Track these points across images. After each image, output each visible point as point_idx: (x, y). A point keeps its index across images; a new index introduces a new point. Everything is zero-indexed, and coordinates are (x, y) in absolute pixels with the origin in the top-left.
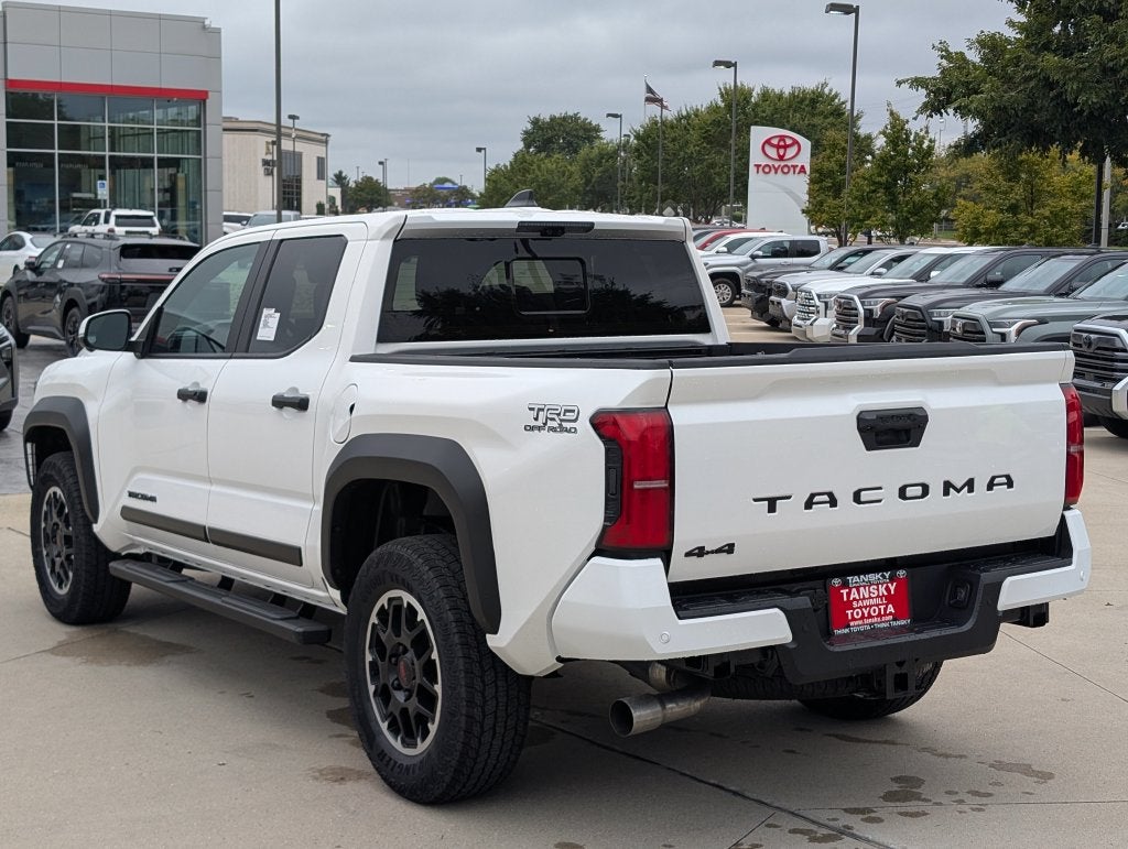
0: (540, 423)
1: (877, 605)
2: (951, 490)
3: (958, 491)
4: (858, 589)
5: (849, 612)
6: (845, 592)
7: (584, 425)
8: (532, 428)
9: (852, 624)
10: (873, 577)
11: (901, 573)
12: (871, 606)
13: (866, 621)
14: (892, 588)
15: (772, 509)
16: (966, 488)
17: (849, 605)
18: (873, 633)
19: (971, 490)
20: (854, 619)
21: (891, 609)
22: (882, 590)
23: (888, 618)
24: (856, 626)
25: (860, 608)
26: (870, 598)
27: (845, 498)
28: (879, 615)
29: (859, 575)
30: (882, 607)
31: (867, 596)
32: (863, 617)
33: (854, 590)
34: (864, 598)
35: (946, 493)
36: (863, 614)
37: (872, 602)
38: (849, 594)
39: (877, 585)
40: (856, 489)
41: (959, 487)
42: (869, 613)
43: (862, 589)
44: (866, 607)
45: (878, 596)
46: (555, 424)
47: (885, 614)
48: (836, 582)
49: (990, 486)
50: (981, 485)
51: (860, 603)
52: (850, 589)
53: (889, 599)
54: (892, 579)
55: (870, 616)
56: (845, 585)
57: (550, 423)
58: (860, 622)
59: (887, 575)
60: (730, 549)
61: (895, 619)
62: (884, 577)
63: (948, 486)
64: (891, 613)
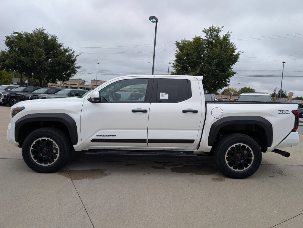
0: (281, 113)
7: (290, 112)
8: (280, 114)
46: (285, 113)
57: (283, 113)
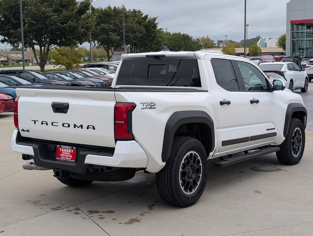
1: (68, 155)
2: (76, 127)
3: (78, 127)
4: (64, 149)
5: (61, 154)
6: (61, 149)
9: (61, 157)
10: (68, 147)
11: (74, 148)
12: (66, 154)
13: (65, 158)
14: (72, 151)
15: (35, 123)
16: (80, 127)
17: (61, 152)
18: (66, 161)
19: (82, 128)
20: (62, 156)
21: (71, 156)
22: (70, 151)
23: (69, 158)
24: (62, 158)
25: (64, 154)
26: (67, 152)
27: (50, 124)
28: (68, 157)
29: (64, 145)
30: (69, 155)
31: (66, 151)
32: (64, 157)
33: (63, 149)
34: (65, 152)
35: (75, 127)
36: (64, 156)
37: (67, 153)
38: (61, 150)
39: (69, 149)
40: (52, 122)
41: (78, 126)
42: (66, 156)
43: (65, 149)
44: (65, 154)
45: (68, 152)
47: (70, 158)
48: (58, 146)
49: (88, 128)
50: (85, 127)
51: (64, 153)
52: (62, 149)
53: (71, 154)
54: (72, 149)
55: (66, 157)
56: (61, 147)
58: (63, 158)
59: (71, 147)
60: (28, 131)
61: (71, 159)
62: (70, 148)
63: (75, 126)
64: (71, 158)
